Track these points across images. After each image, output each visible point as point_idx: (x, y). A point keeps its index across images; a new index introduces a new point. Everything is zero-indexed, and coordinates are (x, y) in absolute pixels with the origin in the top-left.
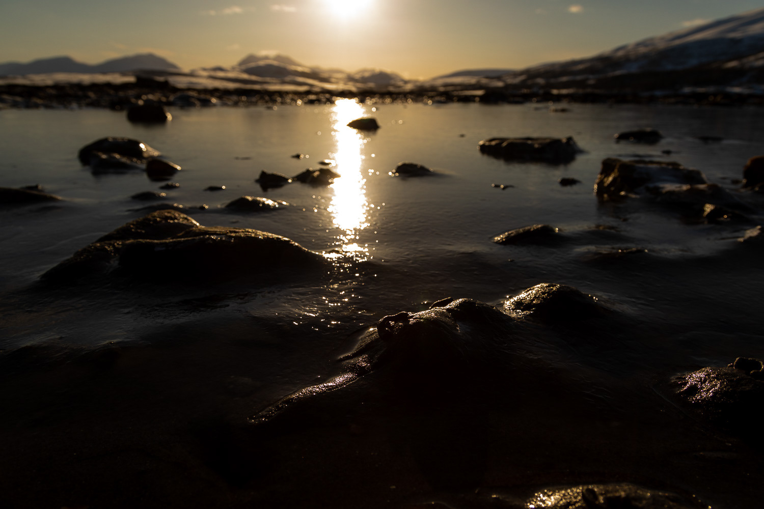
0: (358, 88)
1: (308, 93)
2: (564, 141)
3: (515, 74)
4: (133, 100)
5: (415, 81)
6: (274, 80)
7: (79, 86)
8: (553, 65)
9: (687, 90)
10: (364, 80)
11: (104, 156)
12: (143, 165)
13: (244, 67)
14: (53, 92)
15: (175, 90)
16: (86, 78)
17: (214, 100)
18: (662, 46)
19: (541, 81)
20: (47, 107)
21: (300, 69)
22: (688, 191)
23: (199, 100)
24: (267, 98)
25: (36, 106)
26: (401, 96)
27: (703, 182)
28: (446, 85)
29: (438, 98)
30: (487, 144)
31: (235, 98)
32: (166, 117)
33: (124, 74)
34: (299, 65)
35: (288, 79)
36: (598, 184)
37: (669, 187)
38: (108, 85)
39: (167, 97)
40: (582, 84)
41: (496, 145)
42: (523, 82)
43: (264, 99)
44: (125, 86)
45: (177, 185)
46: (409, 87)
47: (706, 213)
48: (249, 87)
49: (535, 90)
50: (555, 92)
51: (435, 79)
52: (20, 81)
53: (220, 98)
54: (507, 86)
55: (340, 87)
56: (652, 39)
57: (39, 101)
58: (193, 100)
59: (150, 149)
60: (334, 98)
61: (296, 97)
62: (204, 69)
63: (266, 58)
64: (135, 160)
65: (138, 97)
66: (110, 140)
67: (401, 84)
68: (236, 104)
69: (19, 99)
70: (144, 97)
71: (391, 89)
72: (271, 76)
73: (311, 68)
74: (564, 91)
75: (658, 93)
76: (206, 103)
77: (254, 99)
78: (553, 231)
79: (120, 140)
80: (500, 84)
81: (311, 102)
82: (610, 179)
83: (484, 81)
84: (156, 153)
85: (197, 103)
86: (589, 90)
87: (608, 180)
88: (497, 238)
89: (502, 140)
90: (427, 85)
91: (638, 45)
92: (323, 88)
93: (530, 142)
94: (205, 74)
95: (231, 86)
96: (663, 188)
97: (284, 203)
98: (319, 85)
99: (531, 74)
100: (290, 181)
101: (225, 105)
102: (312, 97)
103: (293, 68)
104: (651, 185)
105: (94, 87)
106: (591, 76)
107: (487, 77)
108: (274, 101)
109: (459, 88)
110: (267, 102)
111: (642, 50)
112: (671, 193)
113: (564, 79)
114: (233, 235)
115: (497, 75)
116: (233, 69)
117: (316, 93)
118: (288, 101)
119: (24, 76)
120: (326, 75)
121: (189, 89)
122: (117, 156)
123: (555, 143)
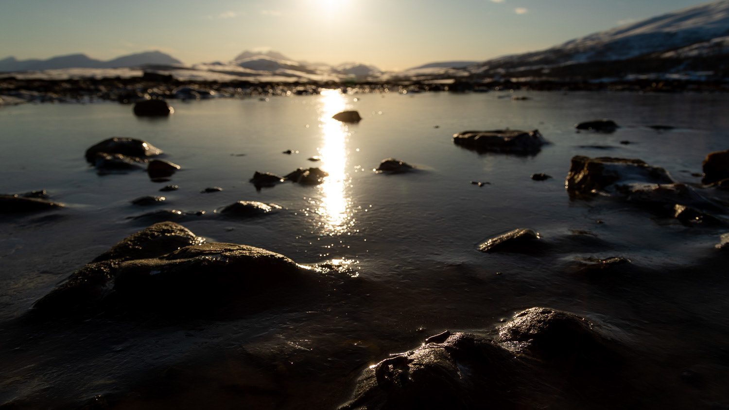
0: (340, 78)
1: (296, 84)
2: (531, 134)
3: (479, 65)
4: (140, 94)
5: (391, 72)
6: (266, 73)
7: (92, 80)
8: (511, 57)
9: (631, 77)
10: (346, 72)
11: (109, 158)
12: (145, 164)
13: (239, 62)
14: (68, 86)
15: (178, 83)
16: (99, 73)
17: (213, 93)
18: (606, 40)
19: (501, 71)
20: (61, 101)
21: (289, 63)
22: (656, 190)
23: (199, 92)
24: (260, 90)
25: (51, 100)
26: (378, 86)
27: (670, 182)
28: (418, 75)
29: (412, 88)
30: (461, 136)
31: (231, 90)
32: (169, 111)
33: (133, 68)
34: (289, 60)
35: (278, 71)
36: (569, 181)
37: (638, 186)
38: (118, 79)
39: (170, 90)
40: (538, 73)
41: (469, 138)
42: (486, 71)
43: (257, 90)
44: (134, 80)
45: (176, 187)
46: (385, 78)
47: (677, 215)
48: (244, 79)
49: (496, 79)
50: (514, 80)
51: (408, 70)
52: (39, 75)
53: (217, 90)
54: (472, 76)
55: (325, 78)
56: (597, 34)
57: (54, 96)
58: (194, 93)
59: (152, 148)
60: (320, 89)
61: (285, 88)
62: (205, 64)
63: (260, 54)
64: (138, 159)
65: (144, 91)
66: (116, 140)
67: (378, 74)
68: (232, 96)
69: (35, 93)
70: (150, 91)
71: (370, 79)
72: (264, 69)
73: (298, 62)
74: (522, 80)
75: (605, 80)
76: (205, 96)
77: (248, 91)
78: (535, 237)
79: (125, 140)
80: (466, 74)
81: (299, 93)
82: (581, 176)
83: (451, 71)
84: (158, 152)
85: (198, 96)
86: (544, 78)
87: (578, 177)
88: (482, 246)
89: (475, 133)
90: (401, 75)
91: (586, 39)
92: (309, 79)
93: (499, 135)
94: (205, 68)
95: (228, 78)
96: (632, 187)
97: (277, 207)
98: (306, 77)
99: (493, 65)
100: (282, 180)
101: (222, 96)
102: (301, 88)
103: (283, 62)
104: (621, 184)
105: (106, 81)
106: (546, 66)
107: (454, 68)
108: (266, 93)
109: (429, 78)
110: (260, 93)
111: (590, 43)
112: (640, 192)
113: (522, 69)
114: (228, 254)
115: (464, 66)
116: (230, 63)
117: (304, 84)
118: (279, 92)
119: (42, 71)
120: (311, 68)
121: (191, 82)
122: (121, 156)
123: (523, 136)
